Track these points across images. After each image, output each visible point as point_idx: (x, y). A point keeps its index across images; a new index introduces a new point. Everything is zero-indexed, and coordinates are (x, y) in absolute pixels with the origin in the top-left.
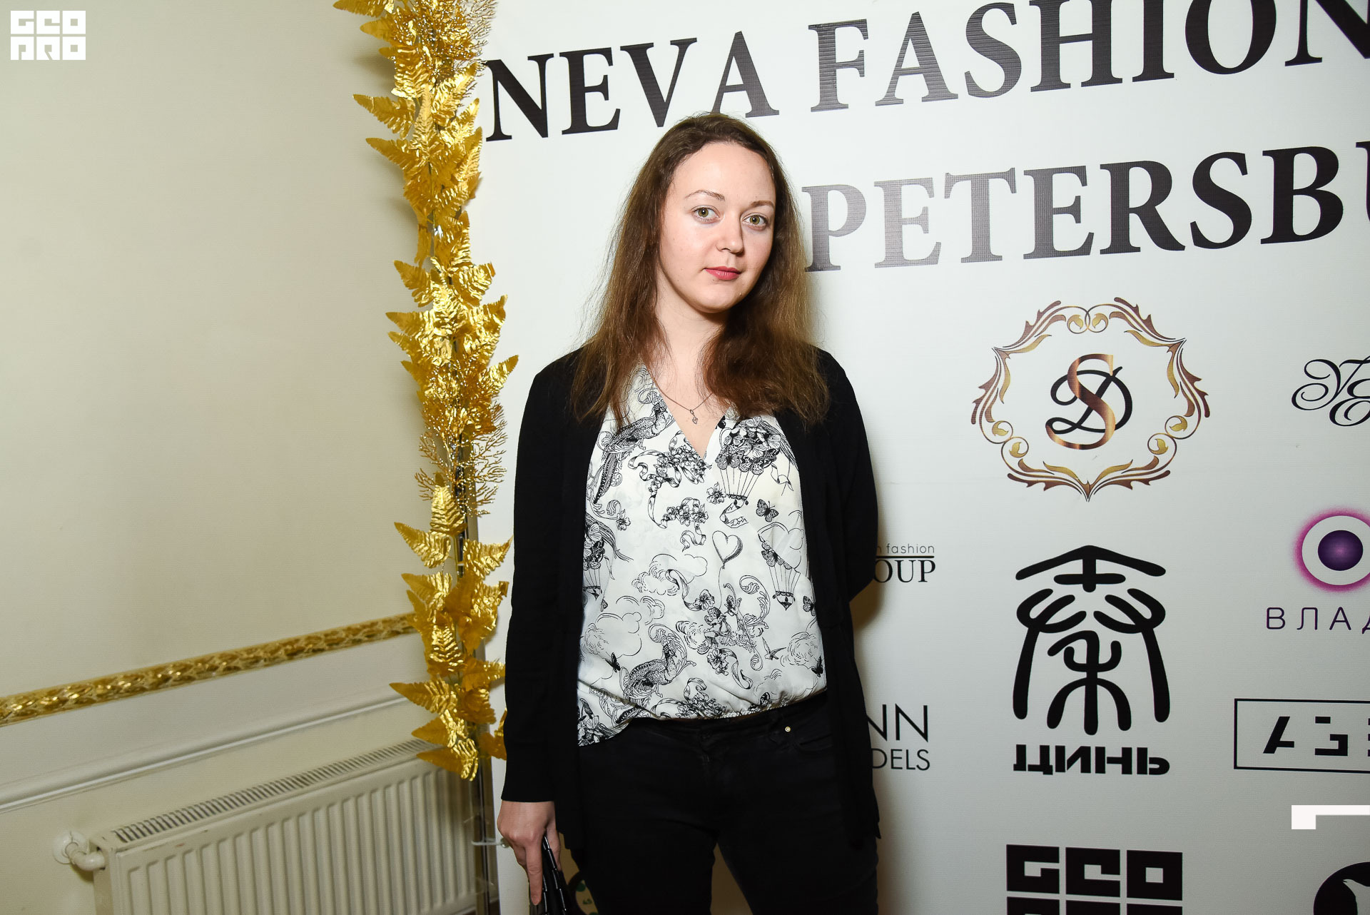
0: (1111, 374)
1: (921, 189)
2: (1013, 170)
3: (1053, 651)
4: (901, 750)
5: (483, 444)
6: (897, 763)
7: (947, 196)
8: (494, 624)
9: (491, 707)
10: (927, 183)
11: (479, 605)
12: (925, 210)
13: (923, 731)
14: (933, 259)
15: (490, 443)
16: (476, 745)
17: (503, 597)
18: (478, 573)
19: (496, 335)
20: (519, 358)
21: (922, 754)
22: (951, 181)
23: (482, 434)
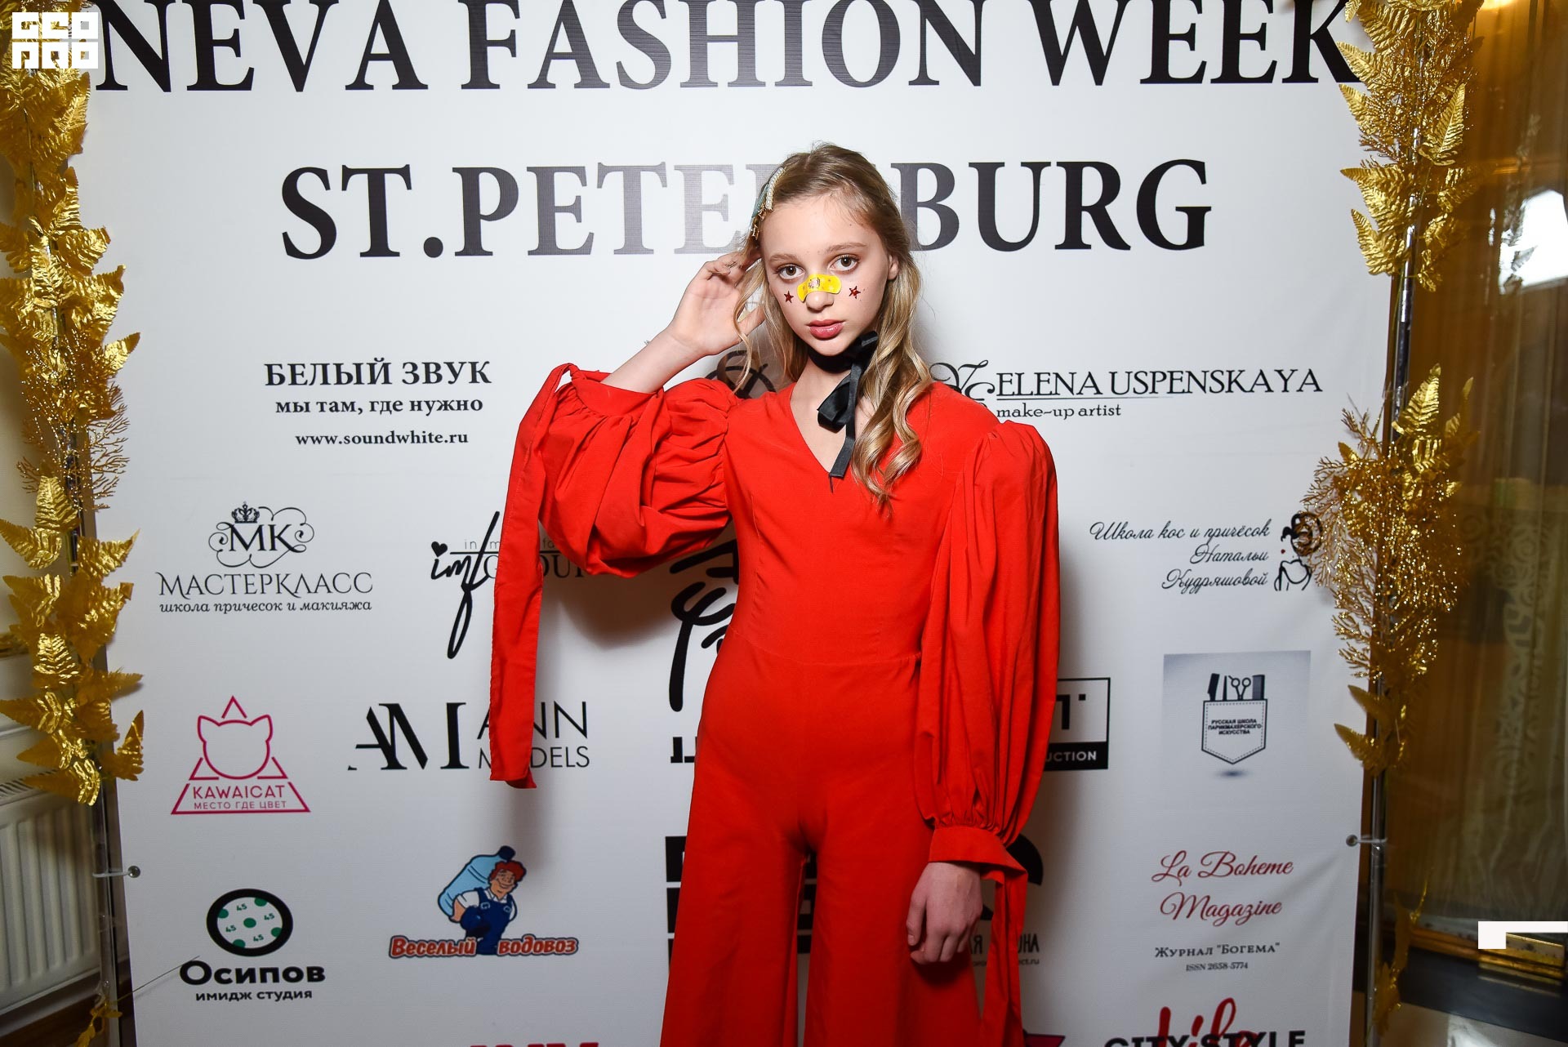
0: (758, 371)
1: (574, 177)
2: (663, 164)
3: (706, 644)
4: (560, 748)
5: (100, 430)
6: (557, 761)
7: (600, 186)
8: (113, 630)
9: (113, 723)
10: (580, 172)
11: (98, 611)
12: (578, 198)
13: (582, 727)
14: (586, 249)
15: (109, 430)
16: (96, 767)
17: (127, 600)
18: (95, 574)
19: (113, 308)
20: (141, 335)
21: (581, 751)
22: (603, 171)
23: (96, 420)
